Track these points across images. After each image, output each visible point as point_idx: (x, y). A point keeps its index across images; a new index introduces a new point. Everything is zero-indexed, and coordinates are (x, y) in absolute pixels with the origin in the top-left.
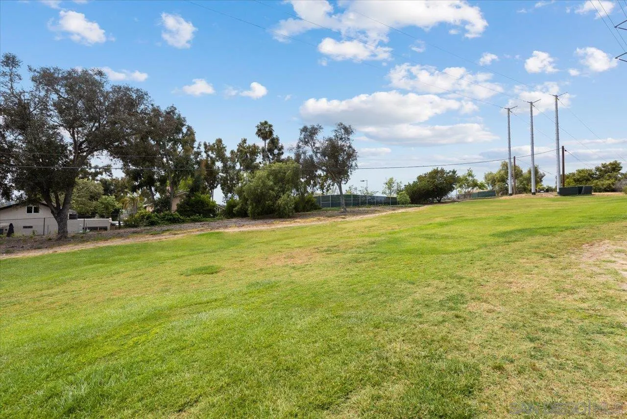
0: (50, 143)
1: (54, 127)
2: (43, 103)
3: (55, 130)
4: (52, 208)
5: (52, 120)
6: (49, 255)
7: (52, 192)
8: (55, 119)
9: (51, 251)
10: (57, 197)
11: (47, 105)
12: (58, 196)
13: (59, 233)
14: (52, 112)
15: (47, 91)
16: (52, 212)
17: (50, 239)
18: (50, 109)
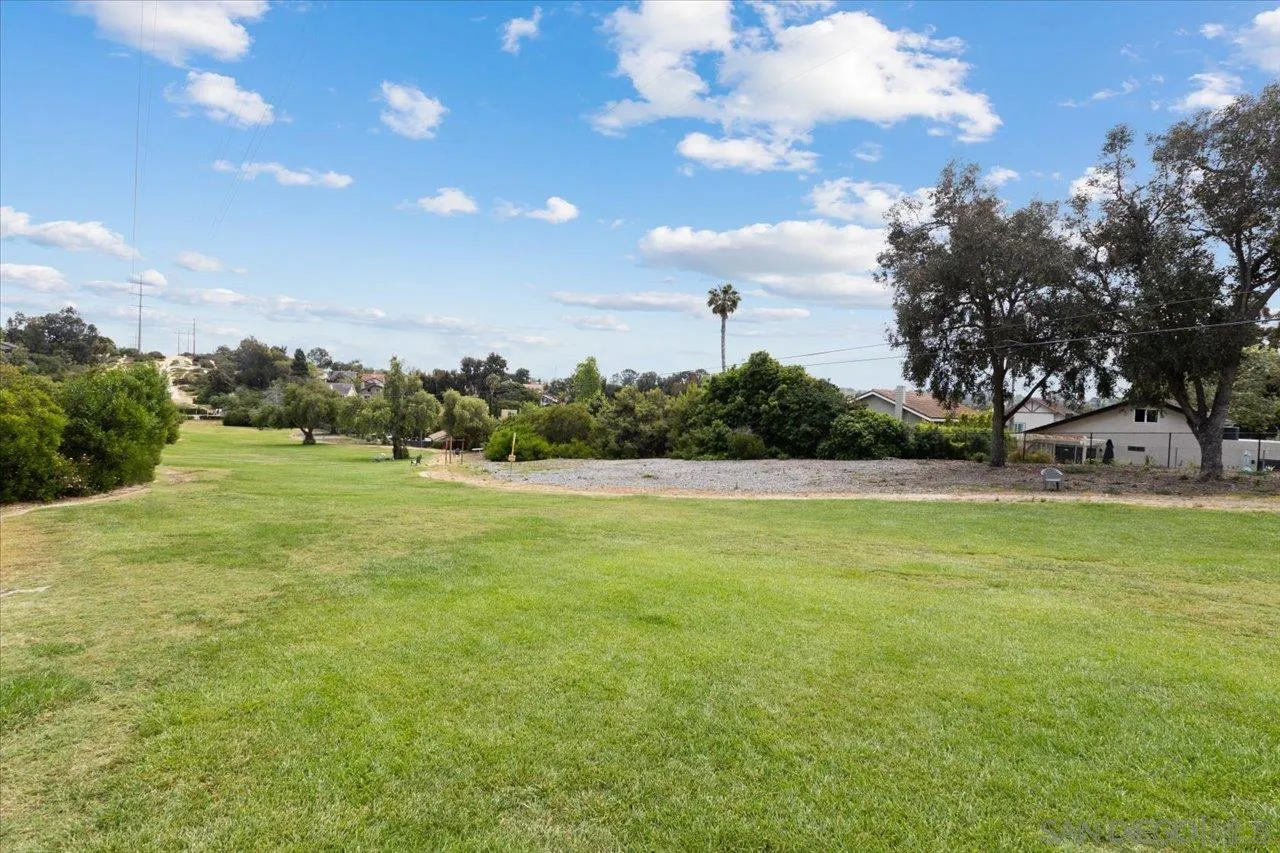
0: (1187, 277)
1: (1196, 241)
2: (1174, 198)
3: (1197, 248)
4: (1191, 413)
5: (1191, 227)
6: (1186, 512)
7: (1189, 380)
8: (1197, 223)
9: (1189, 504)
10: (1200, 391)
11: (1181, 200)
12: (1202, 389)
13: (1203, 467)
14: (1191, 212)
15: (1181, 170)
16: (1190, 422)
17: (1184, 478)
18: (1186, 206)
